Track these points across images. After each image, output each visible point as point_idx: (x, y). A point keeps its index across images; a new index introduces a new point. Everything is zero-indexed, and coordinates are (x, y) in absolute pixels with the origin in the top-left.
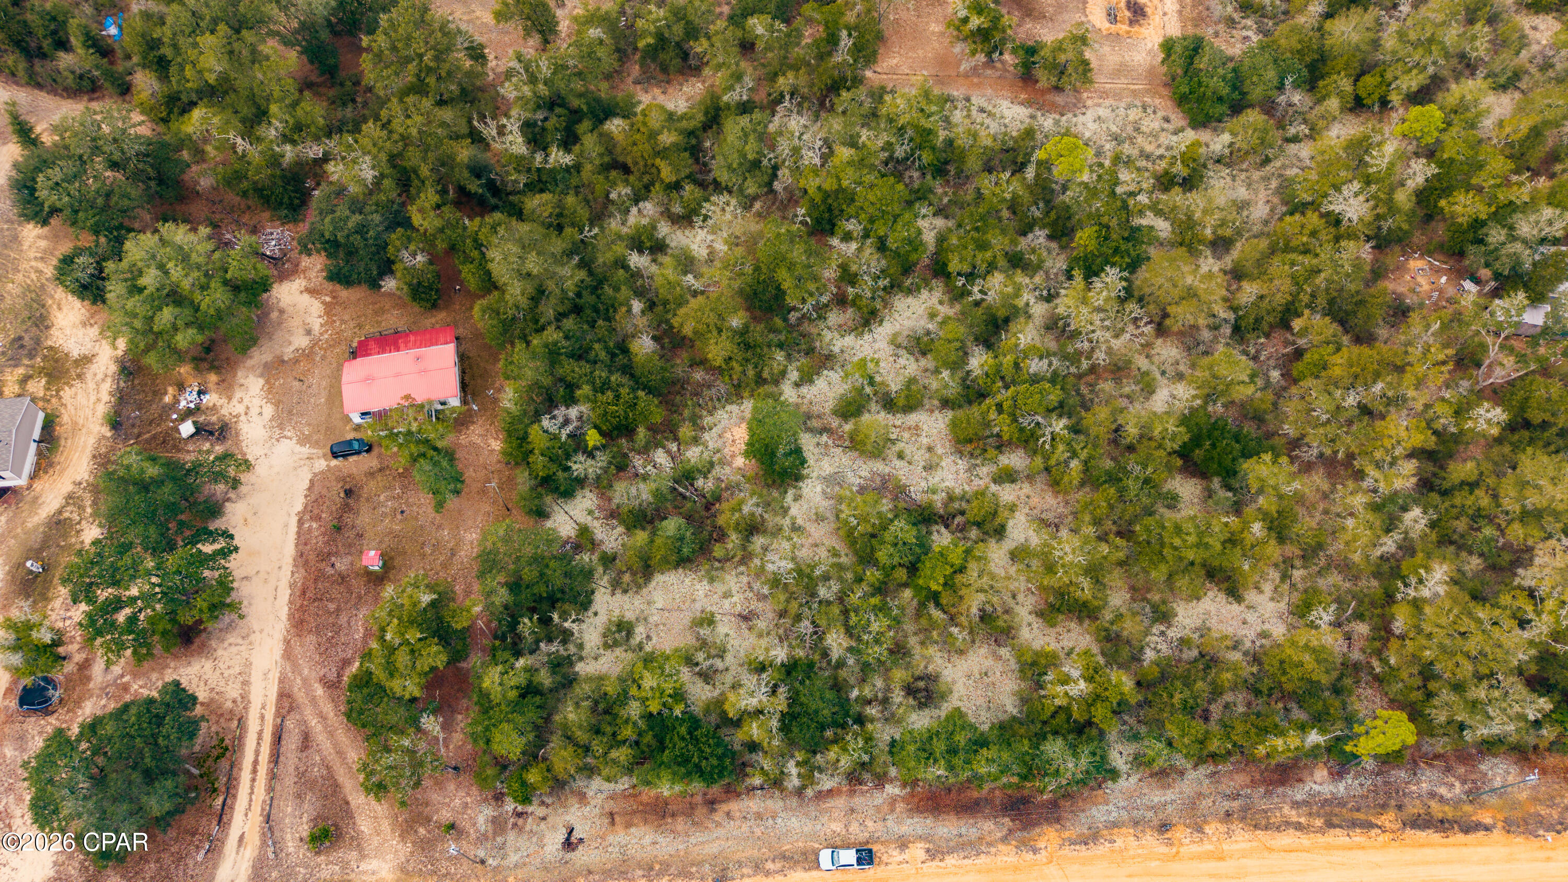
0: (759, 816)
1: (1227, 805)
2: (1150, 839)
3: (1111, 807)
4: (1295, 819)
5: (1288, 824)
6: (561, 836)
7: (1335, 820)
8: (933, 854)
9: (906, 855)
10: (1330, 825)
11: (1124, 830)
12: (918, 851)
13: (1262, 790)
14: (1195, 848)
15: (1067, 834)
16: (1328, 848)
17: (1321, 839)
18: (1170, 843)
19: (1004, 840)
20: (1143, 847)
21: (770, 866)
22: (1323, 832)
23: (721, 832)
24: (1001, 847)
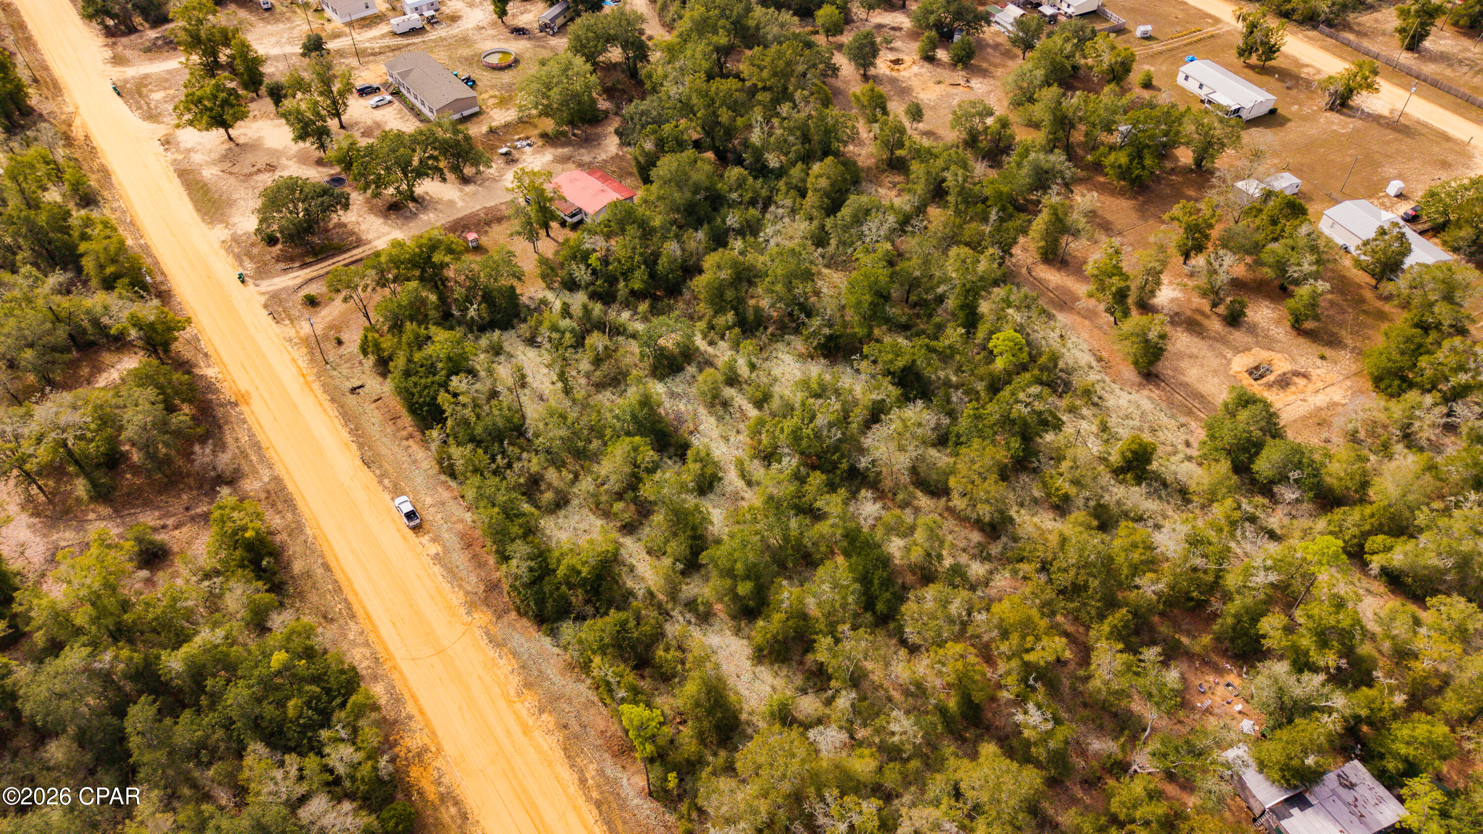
0: (415, 462)
1: (573, 723)
2: (515, 681)
3: (526, 645)
4: (588, 775)
5: (581, 771)
6: (358, 384)
7: (604, 808)
8: (436, 558)
9: (427, 544)
10: (598, 805)
11: (513, 661)
12: (434, 549)
13: (599, 742)
14: (524, 713)
15: (490, 627)
16: (576, 808)
17: (581, 800)
18: (519, 694)
19: (467, 593)
20: (506, 677)
21: (386, 481)
22: (589, 799)
23: (395, 449)
24: (461, 593)
